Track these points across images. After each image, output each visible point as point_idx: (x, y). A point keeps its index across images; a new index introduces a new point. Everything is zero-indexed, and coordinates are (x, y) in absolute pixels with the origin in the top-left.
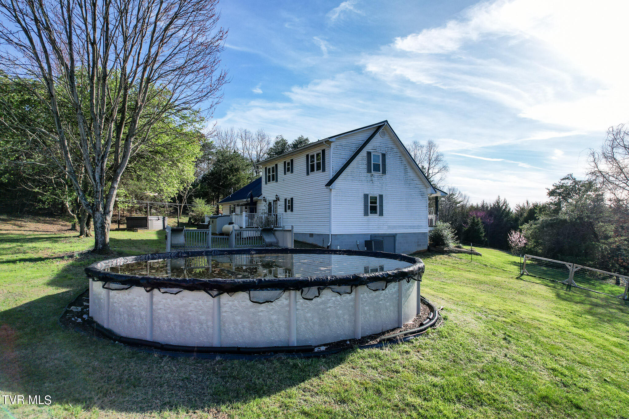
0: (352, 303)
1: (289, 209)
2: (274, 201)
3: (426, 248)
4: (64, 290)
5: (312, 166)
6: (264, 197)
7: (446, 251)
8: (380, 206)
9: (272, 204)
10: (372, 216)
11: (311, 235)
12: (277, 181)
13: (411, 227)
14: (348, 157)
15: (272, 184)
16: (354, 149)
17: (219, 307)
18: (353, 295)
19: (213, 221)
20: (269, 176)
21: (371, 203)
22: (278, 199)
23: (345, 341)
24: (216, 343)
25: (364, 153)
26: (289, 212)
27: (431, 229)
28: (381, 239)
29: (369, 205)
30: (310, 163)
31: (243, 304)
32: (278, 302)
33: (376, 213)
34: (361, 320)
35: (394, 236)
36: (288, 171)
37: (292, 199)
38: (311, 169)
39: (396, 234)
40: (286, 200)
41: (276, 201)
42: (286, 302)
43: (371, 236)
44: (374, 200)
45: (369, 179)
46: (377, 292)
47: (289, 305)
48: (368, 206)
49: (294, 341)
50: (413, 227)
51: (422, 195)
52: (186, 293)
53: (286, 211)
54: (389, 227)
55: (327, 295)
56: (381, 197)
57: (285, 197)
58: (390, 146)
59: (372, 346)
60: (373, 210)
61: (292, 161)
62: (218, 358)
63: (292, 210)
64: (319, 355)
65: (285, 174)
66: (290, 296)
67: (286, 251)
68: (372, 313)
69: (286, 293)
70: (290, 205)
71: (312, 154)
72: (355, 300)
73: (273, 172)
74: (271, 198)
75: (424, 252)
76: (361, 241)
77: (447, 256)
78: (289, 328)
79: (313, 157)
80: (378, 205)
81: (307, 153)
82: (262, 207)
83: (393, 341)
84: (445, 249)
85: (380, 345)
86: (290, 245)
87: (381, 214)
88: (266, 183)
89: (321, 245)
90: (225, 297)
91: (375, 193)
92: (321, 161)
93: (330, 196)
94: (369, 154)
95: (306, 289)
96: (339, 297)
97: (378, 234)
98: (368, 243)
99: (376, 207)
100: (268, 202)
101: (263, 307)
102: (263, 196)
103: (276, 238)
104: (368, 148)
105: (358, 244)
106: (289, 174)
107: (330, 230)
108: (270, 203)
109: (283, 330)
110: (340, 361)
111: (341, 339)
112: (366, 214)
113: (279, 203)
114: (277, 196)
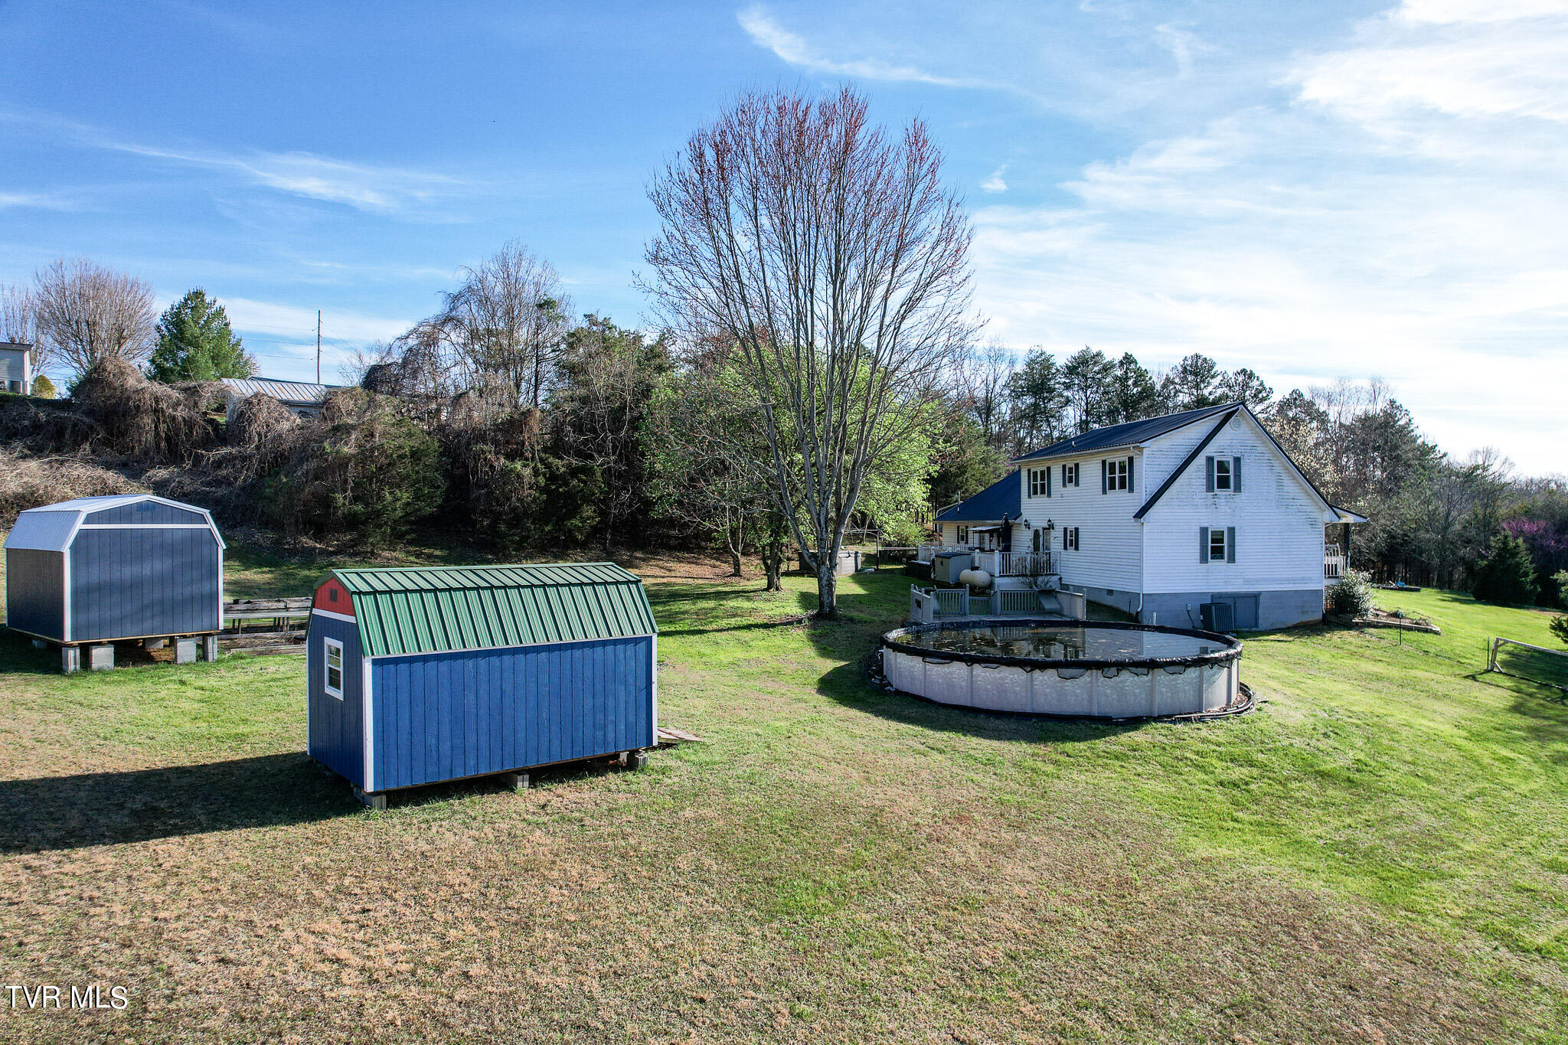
0: (1148, 684)
1: (1071, 545)
2: (1044, 529)
3: (1318, 616)
4: (843, 663)
5: (1112, 480)
6: (1026, 521)
7: (1357, 623)
8: (1229, 546)
9: (1041, 533)
10: (1215, 564)
11: (1110, 592)
12: (1049, 495)
13: (1288, 580)
14: (1173, 469)
15: (1040, 500)
16: (1184, 455)
17: (1032, 681)
18: (1150, 677)
19: (942, 562)
20: (1035, 486)
21: (1213, 541)
22: (1051, 527)
23: (1142, 717)
24: (1029, 710)
25: (1200, 460)
26: (1071, 550)
27: (1333, 582)
28: (1230, 602)
29: (1210, 545)
30: (1108, 475)
31: (1052, 679)
32: (1082, 679)
33: (1222, 558)
34: (1158, 700)
35: (1256, 596)
36: (1070, 481)
37: (1077, 529)
38: (1109, 485)
39: (1260, 593)
40: (1065, 529)
41: (1049, 529)
42: (1088, 679)
43: (1212, 596)
44: (1218, 538)
45: (1210, 501)
46: (1175, 676)
47: (1091, 682)
48: (1207, 546)
49: (1095, 712)
50: (1294, 581)
51: (1313, 524)
52: (1003, 668)
53: (1065, 548)
54: (1247, 582)
55: (1126, 676)
56: (1232, 530)
57: (1065, 525)
58: (1250, 443)
59: (1166, 722)
60: (1217, 553)
61: (1077, 465)
62: (1034, 720)
63: (1077, 548)
64: (1117, 724)
65: (1064, 485)
66: (1092, 675)
67: (1075, 623)
68: (1169, 694)
69: (1089, 672)
70: (1072, 539)
71: (1112, 461)
72: (1152, 681)
73: (1042, 479)
74: (1039, 523)
75: (1315, 625)
76: (1194, 606)
77: (1356, 633)
78: (1090, 701)
79: (1112, 465)
80: (1225, 544)
81: (1104, 458)
82: (1022, 540)
83: (1188, 720)
84: (1356, 620)
85: (1174, 722)
86: (1080, 612)
87: (1232, 559)
88: (1029, 497)
89: (1126, 609)
90: (1037, 673)
91: (1220, 524)
92: (1127, 474)
93: (1142, 532)
94: (1210, 460)
95: (1106, 669)
96: (1136, 677)
97: (1226, 593)
98: (1205, 609)
99: (1223, 547)
100: (1032, 529)
101: (1068, 683)
102: (1024, 517)
103: (1059, 603)
104: (1209, 451)
105: (1189, 609)
106: (1071, 487)
107: (1141, 586)
108: (1036, 533)
109: (1086, 703)
110: (1136, 729)
111: (1138, 715)
112: (1204, 559)
113: (1053, 533)
114: (1049, 521)
